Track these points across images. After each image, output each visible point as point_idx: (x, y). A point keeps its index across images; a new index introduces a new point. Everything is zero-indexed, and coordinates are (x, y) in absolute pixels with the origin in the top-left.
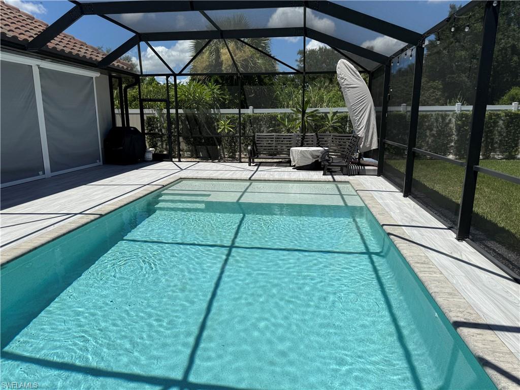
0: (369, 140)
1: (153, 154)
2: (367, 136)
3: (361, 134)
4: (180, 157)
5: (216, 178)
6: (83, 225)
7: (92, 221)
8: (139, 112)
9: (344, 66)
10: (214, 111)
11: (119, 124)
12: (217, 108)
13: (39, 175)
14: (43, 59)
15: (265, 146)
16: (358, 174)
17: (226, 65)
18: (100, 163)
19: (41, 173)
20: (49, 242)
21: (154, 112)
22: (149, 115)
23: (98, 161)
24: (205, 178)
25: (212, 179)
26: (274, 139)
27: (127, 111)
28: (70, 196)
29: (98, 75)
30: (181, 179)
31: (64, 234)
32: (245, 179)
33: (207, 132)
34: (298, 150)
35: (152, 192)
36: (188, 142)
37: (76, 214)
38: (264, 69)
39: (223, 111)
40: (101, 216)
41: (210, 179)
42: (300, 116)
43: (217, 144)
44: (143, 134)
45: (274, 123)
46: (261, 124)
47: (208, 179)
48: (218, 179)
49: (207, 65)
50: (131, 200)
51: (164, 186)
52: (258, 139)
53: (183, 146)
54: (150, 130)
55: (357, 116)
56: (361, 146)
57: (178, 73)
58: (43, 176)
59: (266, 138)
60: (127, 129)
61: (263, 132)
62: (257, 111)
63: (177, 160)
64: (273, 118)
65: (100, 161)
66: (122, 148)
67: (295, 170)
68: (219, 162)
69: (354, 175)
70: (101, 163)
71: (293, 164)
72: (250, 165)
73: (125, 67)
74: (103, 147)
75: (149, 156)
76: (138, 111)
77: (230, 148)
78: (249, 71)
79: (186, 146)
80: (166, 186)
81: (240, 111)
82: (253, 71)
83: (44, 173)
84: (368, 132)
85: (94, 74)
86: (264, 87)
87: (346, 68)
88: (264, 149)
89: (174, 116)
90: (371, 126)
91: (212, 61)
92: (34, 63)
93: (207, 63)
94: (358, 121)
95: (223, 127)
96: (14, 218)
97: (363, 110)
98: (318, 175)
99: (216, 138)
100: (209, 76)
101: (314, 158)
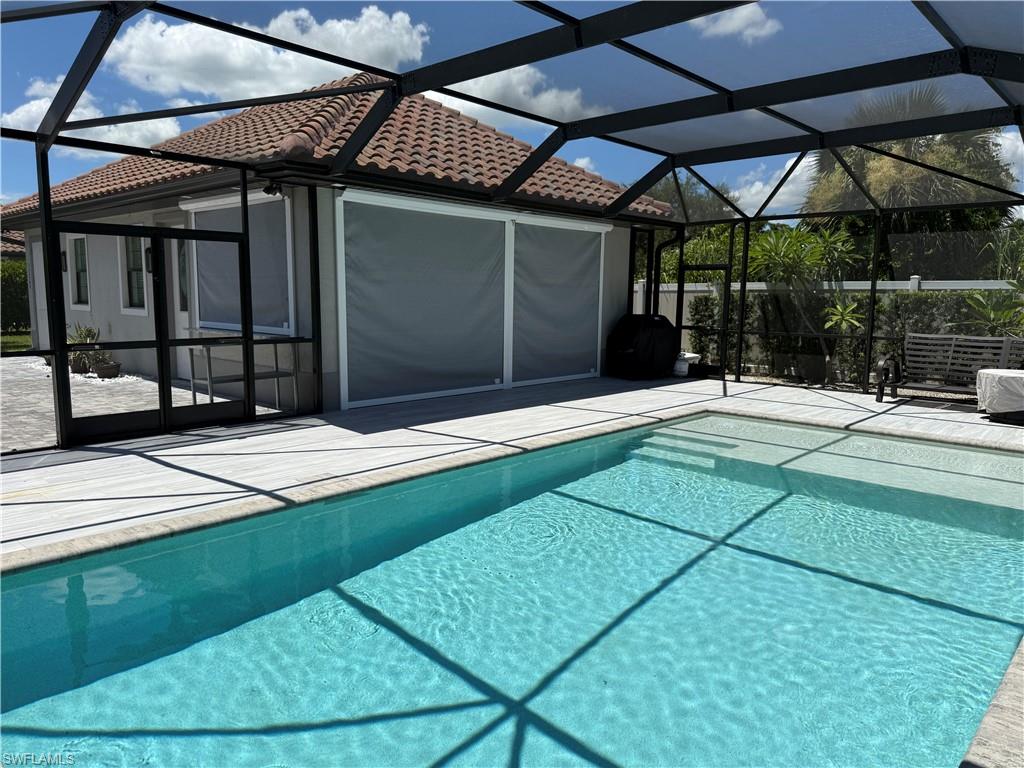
1: (690, 365)
4: (739, 373)
5: (775, 417)
6: (490, 460)
7: (507, 456)
8: (676, 289)
10: (830, 285)
11: (638, 309)
12: (837, 279)
13: (494, 383)
14: (520, 210)
15: (940, 363)
17: (877, 193)
18: (595, 373)
19: (497, 381)
20: (433, 473)
21: (711, 288)
22: (699, 294)
23: (592, 370)
24: (753, 414)
25: (766, 419)
26: (952, 348)
27: (657, 288)
28: (513, 417)
29: (609, 228)
30: (707, 413)
31: (458, 468)
32: (836, 425)
33: (806, 327)
34: (993, 376)
35: (633, 428)
36: (765, 346)
37: (494, 443)
38: (973, 194)
39: (848, 285)
40: (526, 451)
41: (762, 418)
43: (826, 351)
44: (680, 327)
45: (963, 311)
46: (932, 314)
47: (758, 418)
48: (778, 420)
49: (836, 195)
50: (586, 435)
51: (661, 420)
52: (910, 346)
53: (756, 353)
54: (698, 321)
57: (752, 216)
58: (500, 386)
59: (943, 345)
60: (652, 320)
61: (937, 330)
62: (931, 285)
63: (733, 377)
64: (960, 301)
65: (596, 371)
66: (631, 351)
67: (987, 421)
68: (823, 388)
70: (598, 374)
71: (982, 406)
72: (879, 399)
73: (659, 212)
74: (605, 347)
75: (683, 368)
76: (674, 287)
77: (855, 363)
79: (762, 353)
80: (667, 420)
82: (944, 200)
83: (502, 382)
85: (603, 228)
86: (970, 234)
88: (936, 370)
89: (737, 296)
91: (847, 186)
92: (507, 217)
93: (838, 192)
95: (842, 318)
96: (422, 437)
99: (825, 339)
100: (838, 216)
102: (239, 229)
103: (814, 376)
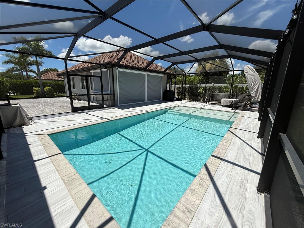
0: (257, 97)
1: (176, 98)
2: (256, 96)
3: (253, 95)
4: (184, 100)
7: (146, 113)
9: (248, 68)
11: (168, 89)
12: (200, 84)
14: (148, 72)
15: (216, 98)
16: (249, 111)
17: (207, 70)
21: (180, 86)
22: (178, 87)
26: (218, 95)
27: (171, 85)
29: (163, 75)
30: (179, 106)
32: (199, 108)
33: (195, 92)
34: (224, 100)
35: (166, 108)
36: (189, 95)
37: (144, 111)
38: (223, 70)
39: (202, 85)
42: (230, 87)
43: (198, 96)
44: (175, 92)
45: (220, 89)
46: (215, 90)
50: (159, 110)
51: (171, 107)
52: (212, 95)
53: (187, 96)
54: (178, 91)
55: (252, 87)
56: (253, 100)
57: (186, 73)
58: (145, 102)
60: (170, 91)
61: (216, 93)
62: (215, 85)
64: (220, 87)
66: (167, 96)
67: (223, 107)
69: (246, 111)
70: (161, 100)
71: (222, 104)
72: (206, 104)
73: (171, 73)
76: (174, 85)
77: (203, 98)
78: (216, 71)
81: (206, 85)
82: (218, 71)
84: (257, 94)
85: (162, 75)
86: (222, 77)
87: (249, 68)
89: (184, 87)
90: (259, 92)
91: (203, 69)
92: (146, 73)
93: (201, 69)
94: (252, 89)
95: (201, 91)
97: (255, 85)
98: (230, 109)
99: (198, 94)
100: (201, 73)
101: (230, 103)
102: (100, 76)
103: (196, 100)
